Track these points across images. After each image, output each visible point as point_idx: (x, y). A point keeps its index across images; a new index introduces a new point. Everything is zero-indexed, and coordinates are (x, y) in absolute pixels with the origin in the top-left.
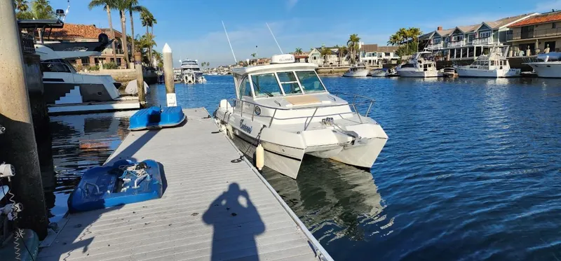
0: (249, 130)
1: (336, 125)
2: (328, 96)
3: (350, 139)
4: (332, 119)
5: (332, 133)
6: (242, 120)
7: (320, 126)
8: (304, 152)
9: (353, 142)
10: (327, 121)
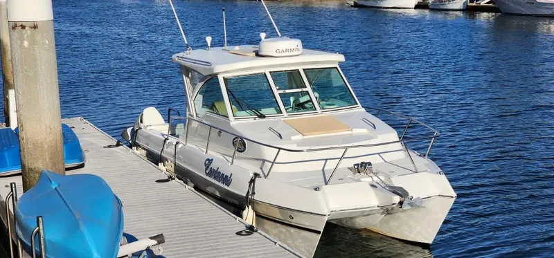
0: (226, 180)
1: (376, 174)
2: (365, 120)
3: (397, 199)
4: (370, 164)
5: (370, 187)
6: (210, 161)
7: (350, 174)
8: (326, 219)
9: (401, 203)
10: (363, 167)
